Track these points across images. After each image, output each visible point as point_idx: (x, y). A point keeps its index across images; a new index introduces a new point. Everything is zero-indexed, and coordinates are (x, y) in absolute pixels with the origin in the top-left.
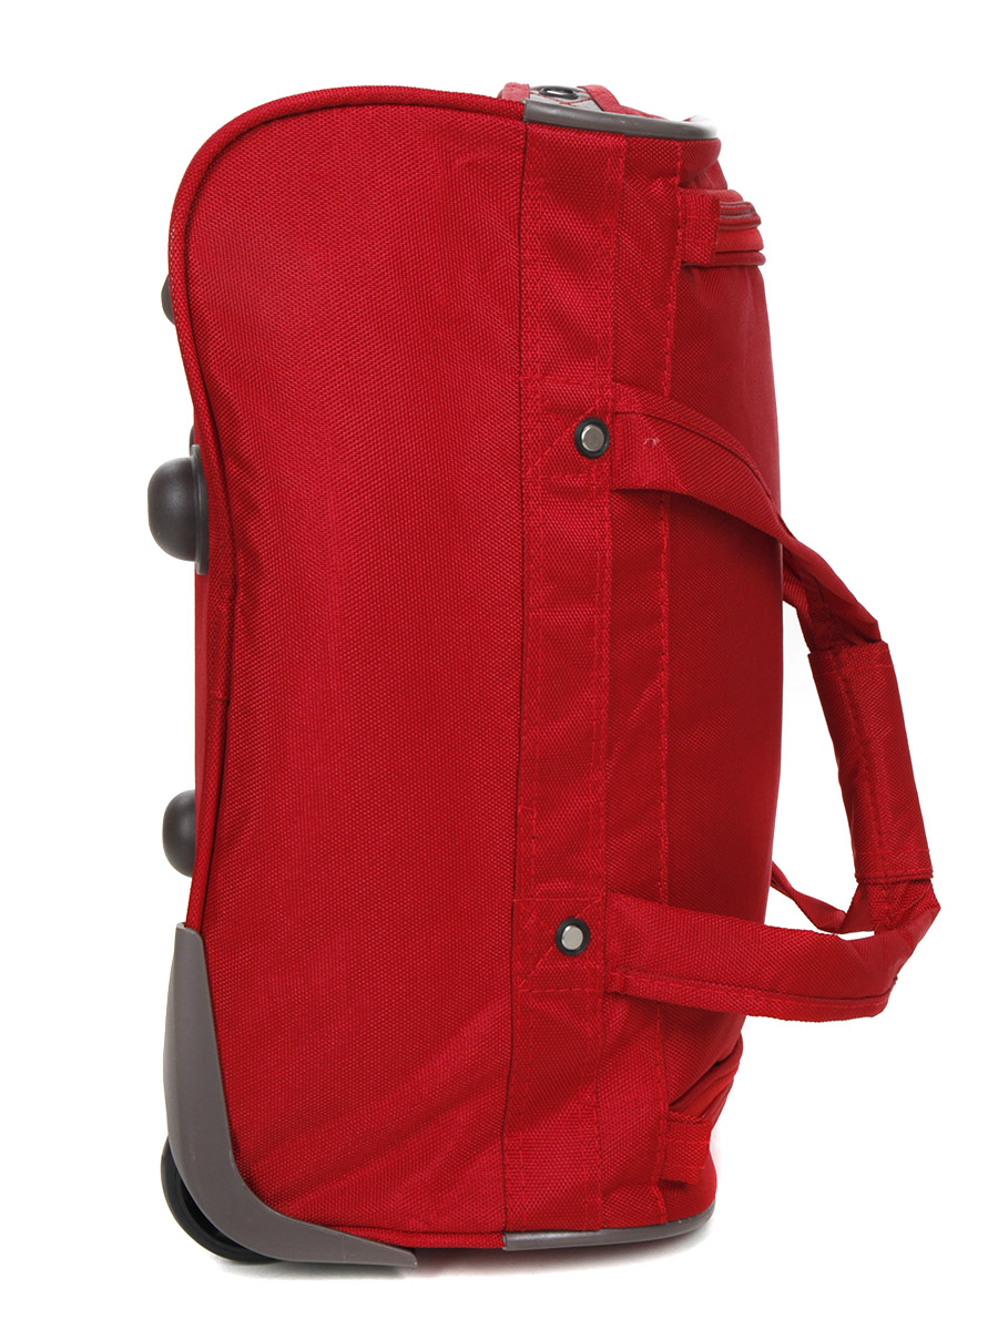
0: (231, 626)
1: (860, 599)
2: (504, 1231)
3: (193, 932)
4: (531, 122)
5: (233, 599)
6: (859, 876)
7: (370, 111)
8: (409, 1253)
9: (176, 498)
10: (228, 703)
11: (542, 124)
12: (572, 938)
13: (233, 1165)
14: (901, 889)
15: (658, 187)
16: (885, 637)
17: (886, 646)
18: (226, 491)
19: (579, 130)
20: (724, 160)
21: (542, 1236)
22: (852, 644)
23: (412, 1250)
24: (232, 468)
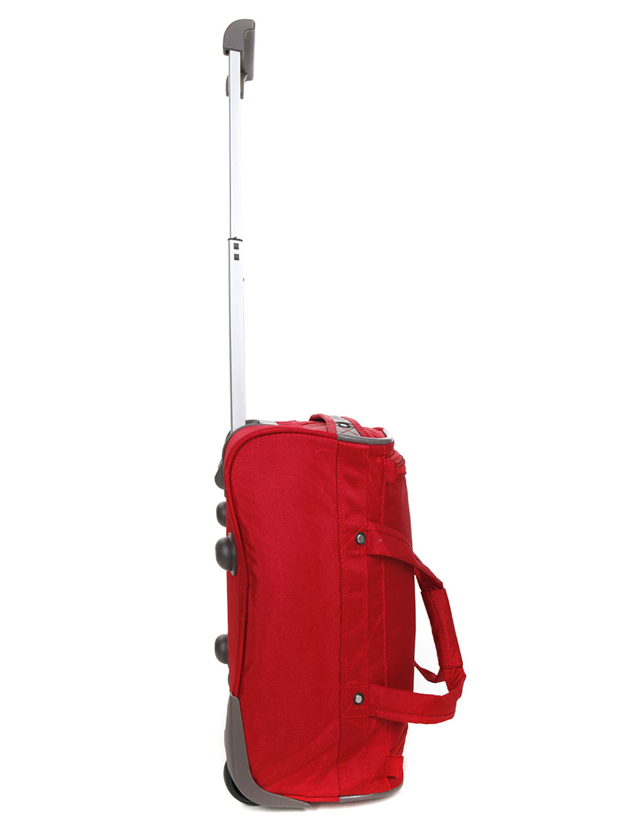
0: (247, 598)
1: (438, 577)
2: (339, 796)
3: (236, 698)
4: (340, 440)
5: (248, 588)
6: (440, 664)
7: (289, 435)
8: (308, 804)
9: (225, 551)
10: (247, 623)
11: (343, 441)
12: (359, 699)
13: (250, 775)
14: (454, 670)
15: (379, 460)
16: (444, 587)
17: (445, 590)
18: (245, 554)
19: (354, 443)
20: (396, 448)
21: (352, 797)
22: (435, 589)
23: (309, 803)
24: (247, 548)
